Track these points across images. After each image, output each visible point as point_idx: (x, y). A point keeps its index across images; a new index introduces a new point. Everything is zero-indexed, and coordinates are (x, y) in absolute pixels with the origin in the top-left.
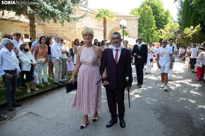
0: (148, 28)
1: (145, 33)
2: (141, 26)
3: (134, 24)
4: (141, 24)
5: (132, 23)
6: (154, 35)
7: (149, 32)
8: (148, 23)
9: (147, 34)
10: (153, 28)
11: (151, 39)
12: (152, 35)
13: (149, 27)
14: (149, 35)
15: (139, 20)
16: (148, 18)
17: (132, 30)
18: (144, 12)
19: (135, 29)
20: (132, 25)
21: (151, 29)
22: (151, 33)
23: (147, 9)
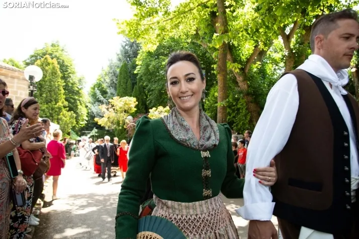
1: (43, 111)
3: (19, 88)
6: (64, 118)
7: (53, 109)
8: (50, 91)
10: (60, 104)
12: (59, 117)
13: (51, 101)
14: (53, 117)
16: (50, 82)
21: (56, 104)
22: (56, 113)
23: (49, 64)
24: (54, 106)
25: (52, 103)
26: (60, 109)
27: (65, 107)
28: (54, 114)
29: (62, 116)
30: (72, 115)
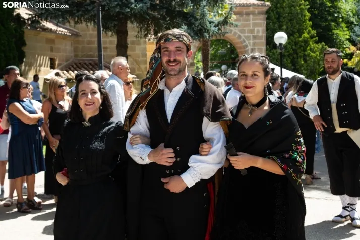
0: (293, 36)
3: (255, 25)
4: (274, 23)
5: (251, 22)
6: (312, 54)
7: (296, 44)
8: (291, 20)
9: (291, 51)
10: (306, 35)
11: (302, 65)
12: (306, 53)
13: (294, 32)
14: (297, 54)
16: (290, 8)
17: (251, 42)
19: (260, 38)
20: (251, 28)
21: (300, 37)
22: (302, 48)
24: (297, 40)
25: (296, 36)
26: (306, 42)
28: (299, 51)
29: (309, 51)
30: (323, 47)
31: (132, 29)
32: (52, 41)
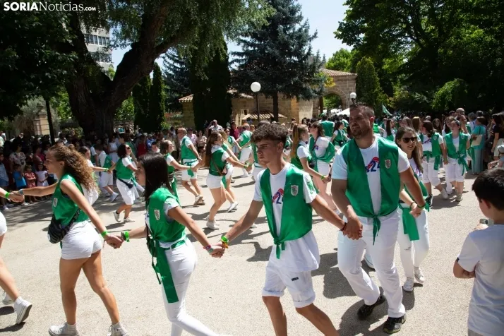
1: (366, 97)
2: (360, 88)
3: (350, 86)
4: (360, 84)
5: (347, 84)
7: (372, 94)
8: (369, 83)
10: (376, 90)
13: (371, 89)
15: (356, 79)
16: (368, 76)
17: (348, 94)
18: (363, 68)
20: (348, 87)
21: (374, 91)
23: (366, 62)
27: (380, 91)
31: (280, 95)
32: (245, 102)
